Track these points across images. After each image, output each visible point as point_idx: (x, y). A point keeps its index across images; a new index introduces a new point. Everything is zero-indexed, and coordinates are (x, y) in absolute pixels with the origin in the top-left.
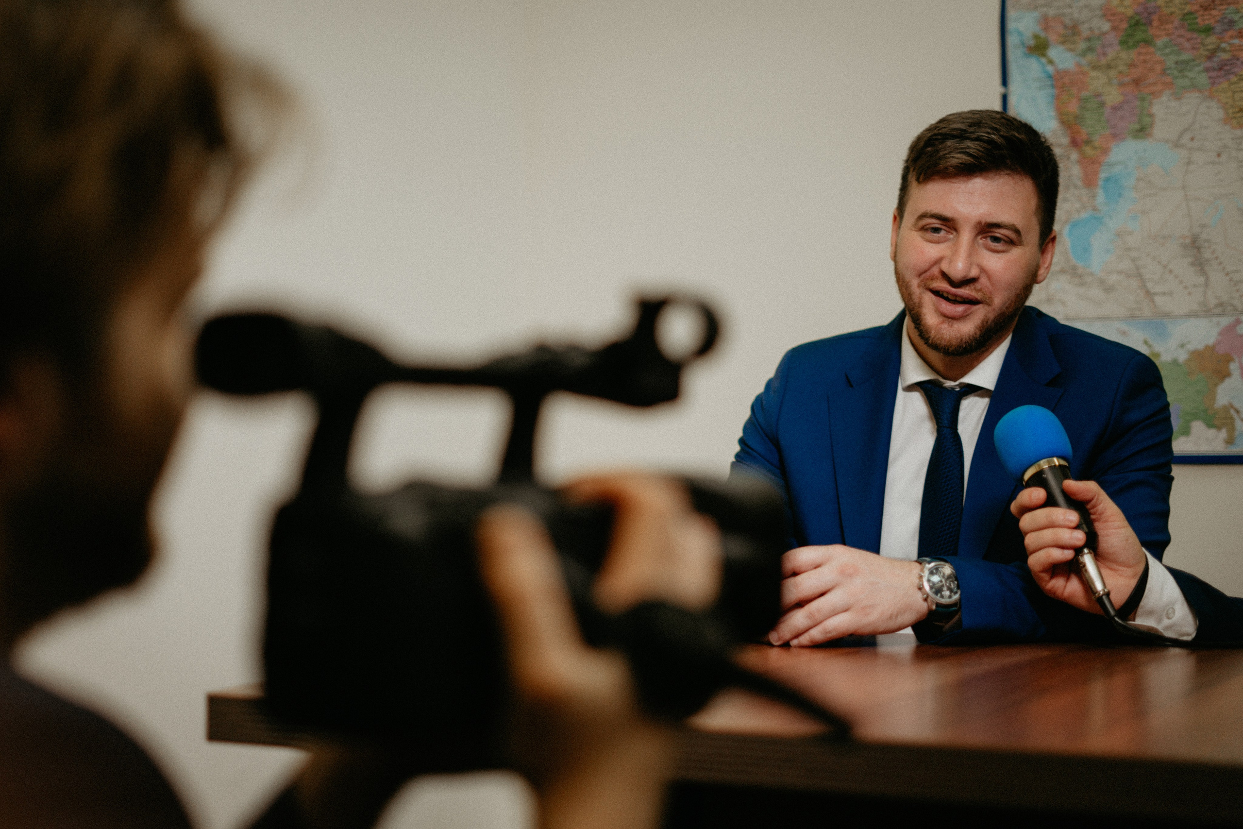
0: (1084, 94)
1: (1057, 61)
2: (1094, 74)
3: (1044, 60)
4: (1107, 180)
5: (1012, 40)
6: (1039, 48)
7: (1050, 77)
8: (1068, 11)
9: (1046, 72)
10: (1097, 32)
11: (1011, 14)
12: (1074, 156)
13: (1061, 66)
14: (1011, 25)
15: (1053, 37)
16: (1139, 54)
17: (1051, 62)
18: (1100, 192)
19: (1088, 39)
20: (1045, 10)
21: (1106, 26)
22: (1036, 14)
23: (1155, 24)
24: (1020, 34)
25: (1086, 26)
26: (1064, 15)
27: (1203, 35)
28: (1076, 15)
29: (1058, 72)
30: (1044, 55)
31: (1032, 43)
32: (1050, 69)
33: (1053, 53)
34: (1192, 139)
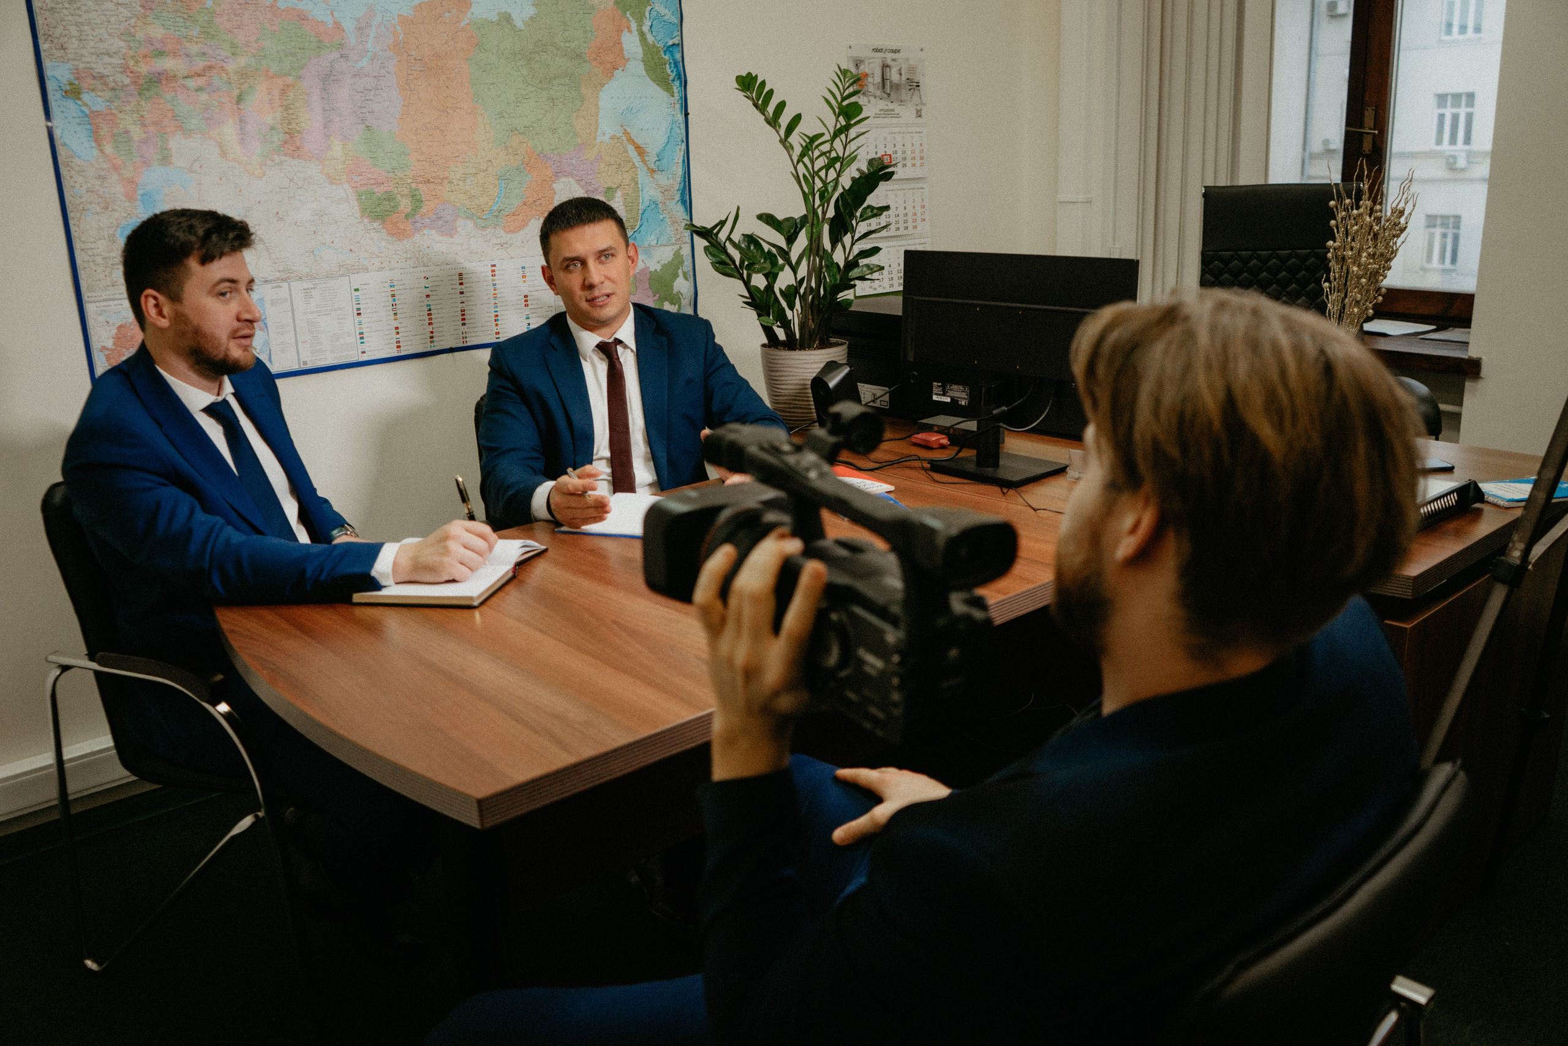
0: (115, 131)
1: (89, 103)
2: (120, 116)
3: (79, 102)
4: (143, 195)
5: (50, 86)
6: (73, 92)
7: (86, 116)
8: (94, 66)
9: (82, 111)
10: (120, 84)
11: (47, 64)
12: (115, 177)
13: (94, 109)
14: (48, 72)
15: (84, 85)
16: (154, 103)
17: (86, 105)
18: (138, 203)
19: (113, 89)
20: (76, 63)
21: (127, 81)
22: (69, 66)
23: (164, 82)
24: (57, 80)
25: (111, 78)
26: (92, 69)
27: (198, 93)
28: (102, 71)
29: (92, 112)
30: (79, 99)
31: (68, 88)
32: (84, 108)
33: (85, 97)
34: (201, 167)
